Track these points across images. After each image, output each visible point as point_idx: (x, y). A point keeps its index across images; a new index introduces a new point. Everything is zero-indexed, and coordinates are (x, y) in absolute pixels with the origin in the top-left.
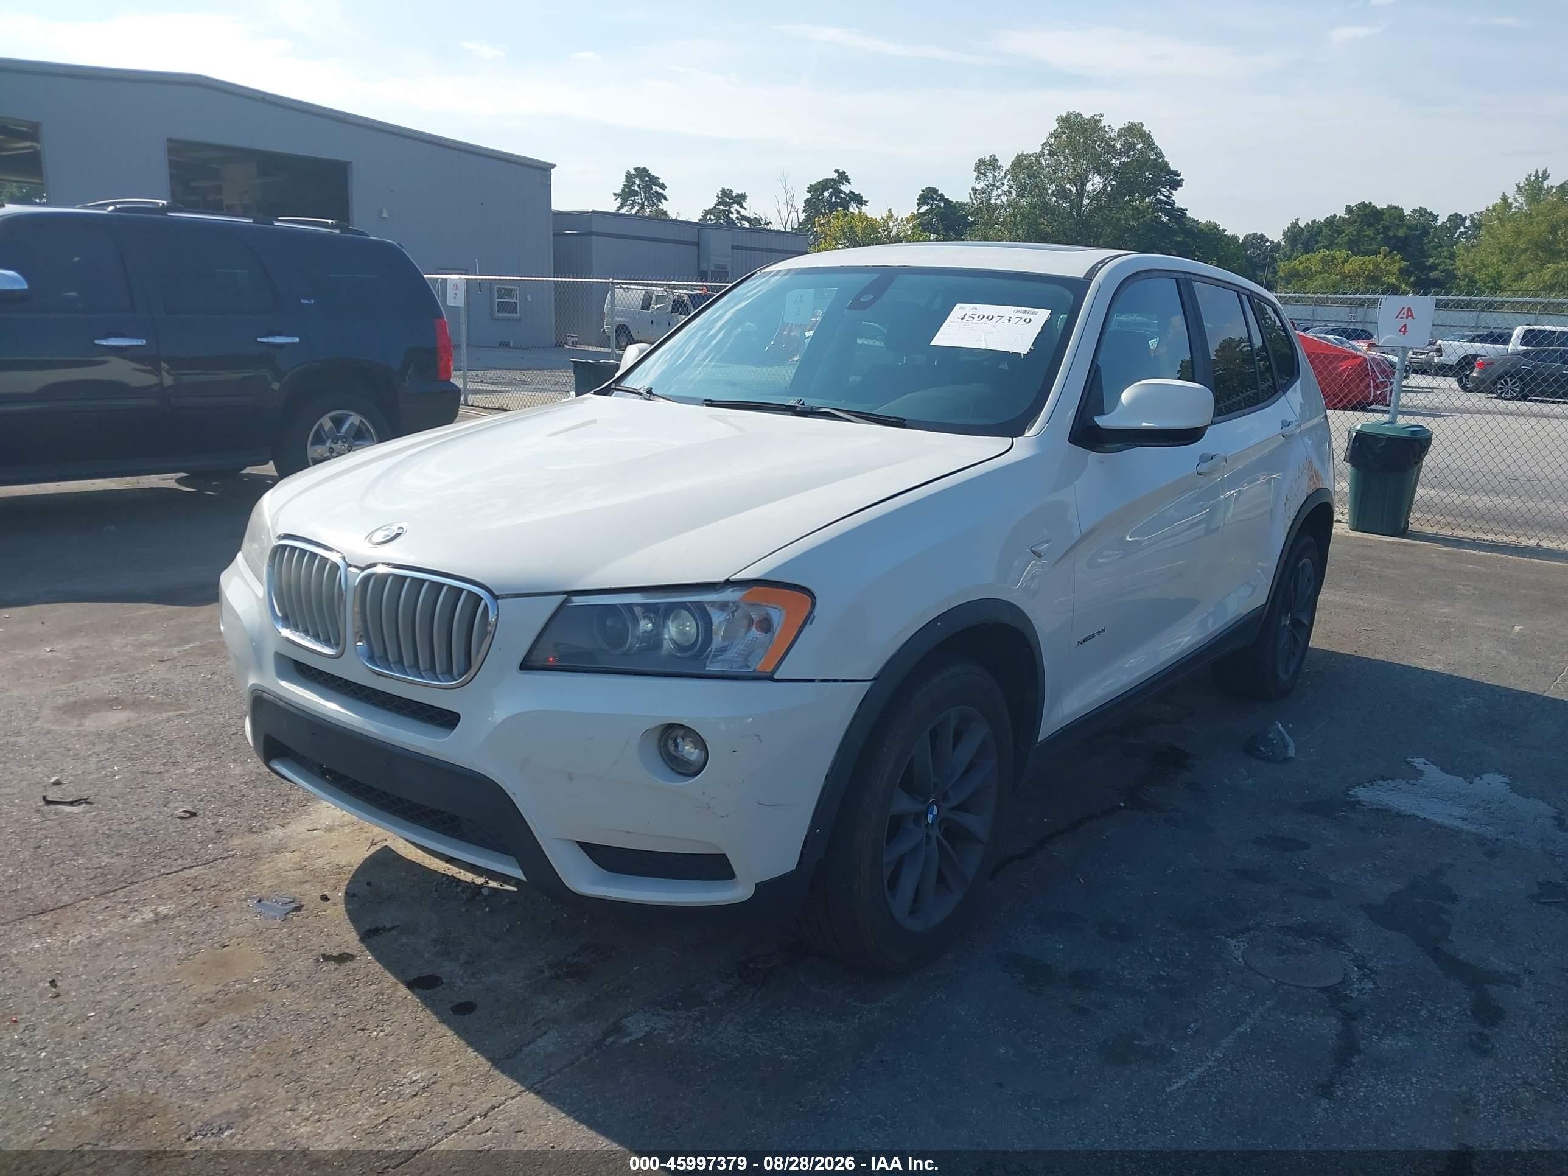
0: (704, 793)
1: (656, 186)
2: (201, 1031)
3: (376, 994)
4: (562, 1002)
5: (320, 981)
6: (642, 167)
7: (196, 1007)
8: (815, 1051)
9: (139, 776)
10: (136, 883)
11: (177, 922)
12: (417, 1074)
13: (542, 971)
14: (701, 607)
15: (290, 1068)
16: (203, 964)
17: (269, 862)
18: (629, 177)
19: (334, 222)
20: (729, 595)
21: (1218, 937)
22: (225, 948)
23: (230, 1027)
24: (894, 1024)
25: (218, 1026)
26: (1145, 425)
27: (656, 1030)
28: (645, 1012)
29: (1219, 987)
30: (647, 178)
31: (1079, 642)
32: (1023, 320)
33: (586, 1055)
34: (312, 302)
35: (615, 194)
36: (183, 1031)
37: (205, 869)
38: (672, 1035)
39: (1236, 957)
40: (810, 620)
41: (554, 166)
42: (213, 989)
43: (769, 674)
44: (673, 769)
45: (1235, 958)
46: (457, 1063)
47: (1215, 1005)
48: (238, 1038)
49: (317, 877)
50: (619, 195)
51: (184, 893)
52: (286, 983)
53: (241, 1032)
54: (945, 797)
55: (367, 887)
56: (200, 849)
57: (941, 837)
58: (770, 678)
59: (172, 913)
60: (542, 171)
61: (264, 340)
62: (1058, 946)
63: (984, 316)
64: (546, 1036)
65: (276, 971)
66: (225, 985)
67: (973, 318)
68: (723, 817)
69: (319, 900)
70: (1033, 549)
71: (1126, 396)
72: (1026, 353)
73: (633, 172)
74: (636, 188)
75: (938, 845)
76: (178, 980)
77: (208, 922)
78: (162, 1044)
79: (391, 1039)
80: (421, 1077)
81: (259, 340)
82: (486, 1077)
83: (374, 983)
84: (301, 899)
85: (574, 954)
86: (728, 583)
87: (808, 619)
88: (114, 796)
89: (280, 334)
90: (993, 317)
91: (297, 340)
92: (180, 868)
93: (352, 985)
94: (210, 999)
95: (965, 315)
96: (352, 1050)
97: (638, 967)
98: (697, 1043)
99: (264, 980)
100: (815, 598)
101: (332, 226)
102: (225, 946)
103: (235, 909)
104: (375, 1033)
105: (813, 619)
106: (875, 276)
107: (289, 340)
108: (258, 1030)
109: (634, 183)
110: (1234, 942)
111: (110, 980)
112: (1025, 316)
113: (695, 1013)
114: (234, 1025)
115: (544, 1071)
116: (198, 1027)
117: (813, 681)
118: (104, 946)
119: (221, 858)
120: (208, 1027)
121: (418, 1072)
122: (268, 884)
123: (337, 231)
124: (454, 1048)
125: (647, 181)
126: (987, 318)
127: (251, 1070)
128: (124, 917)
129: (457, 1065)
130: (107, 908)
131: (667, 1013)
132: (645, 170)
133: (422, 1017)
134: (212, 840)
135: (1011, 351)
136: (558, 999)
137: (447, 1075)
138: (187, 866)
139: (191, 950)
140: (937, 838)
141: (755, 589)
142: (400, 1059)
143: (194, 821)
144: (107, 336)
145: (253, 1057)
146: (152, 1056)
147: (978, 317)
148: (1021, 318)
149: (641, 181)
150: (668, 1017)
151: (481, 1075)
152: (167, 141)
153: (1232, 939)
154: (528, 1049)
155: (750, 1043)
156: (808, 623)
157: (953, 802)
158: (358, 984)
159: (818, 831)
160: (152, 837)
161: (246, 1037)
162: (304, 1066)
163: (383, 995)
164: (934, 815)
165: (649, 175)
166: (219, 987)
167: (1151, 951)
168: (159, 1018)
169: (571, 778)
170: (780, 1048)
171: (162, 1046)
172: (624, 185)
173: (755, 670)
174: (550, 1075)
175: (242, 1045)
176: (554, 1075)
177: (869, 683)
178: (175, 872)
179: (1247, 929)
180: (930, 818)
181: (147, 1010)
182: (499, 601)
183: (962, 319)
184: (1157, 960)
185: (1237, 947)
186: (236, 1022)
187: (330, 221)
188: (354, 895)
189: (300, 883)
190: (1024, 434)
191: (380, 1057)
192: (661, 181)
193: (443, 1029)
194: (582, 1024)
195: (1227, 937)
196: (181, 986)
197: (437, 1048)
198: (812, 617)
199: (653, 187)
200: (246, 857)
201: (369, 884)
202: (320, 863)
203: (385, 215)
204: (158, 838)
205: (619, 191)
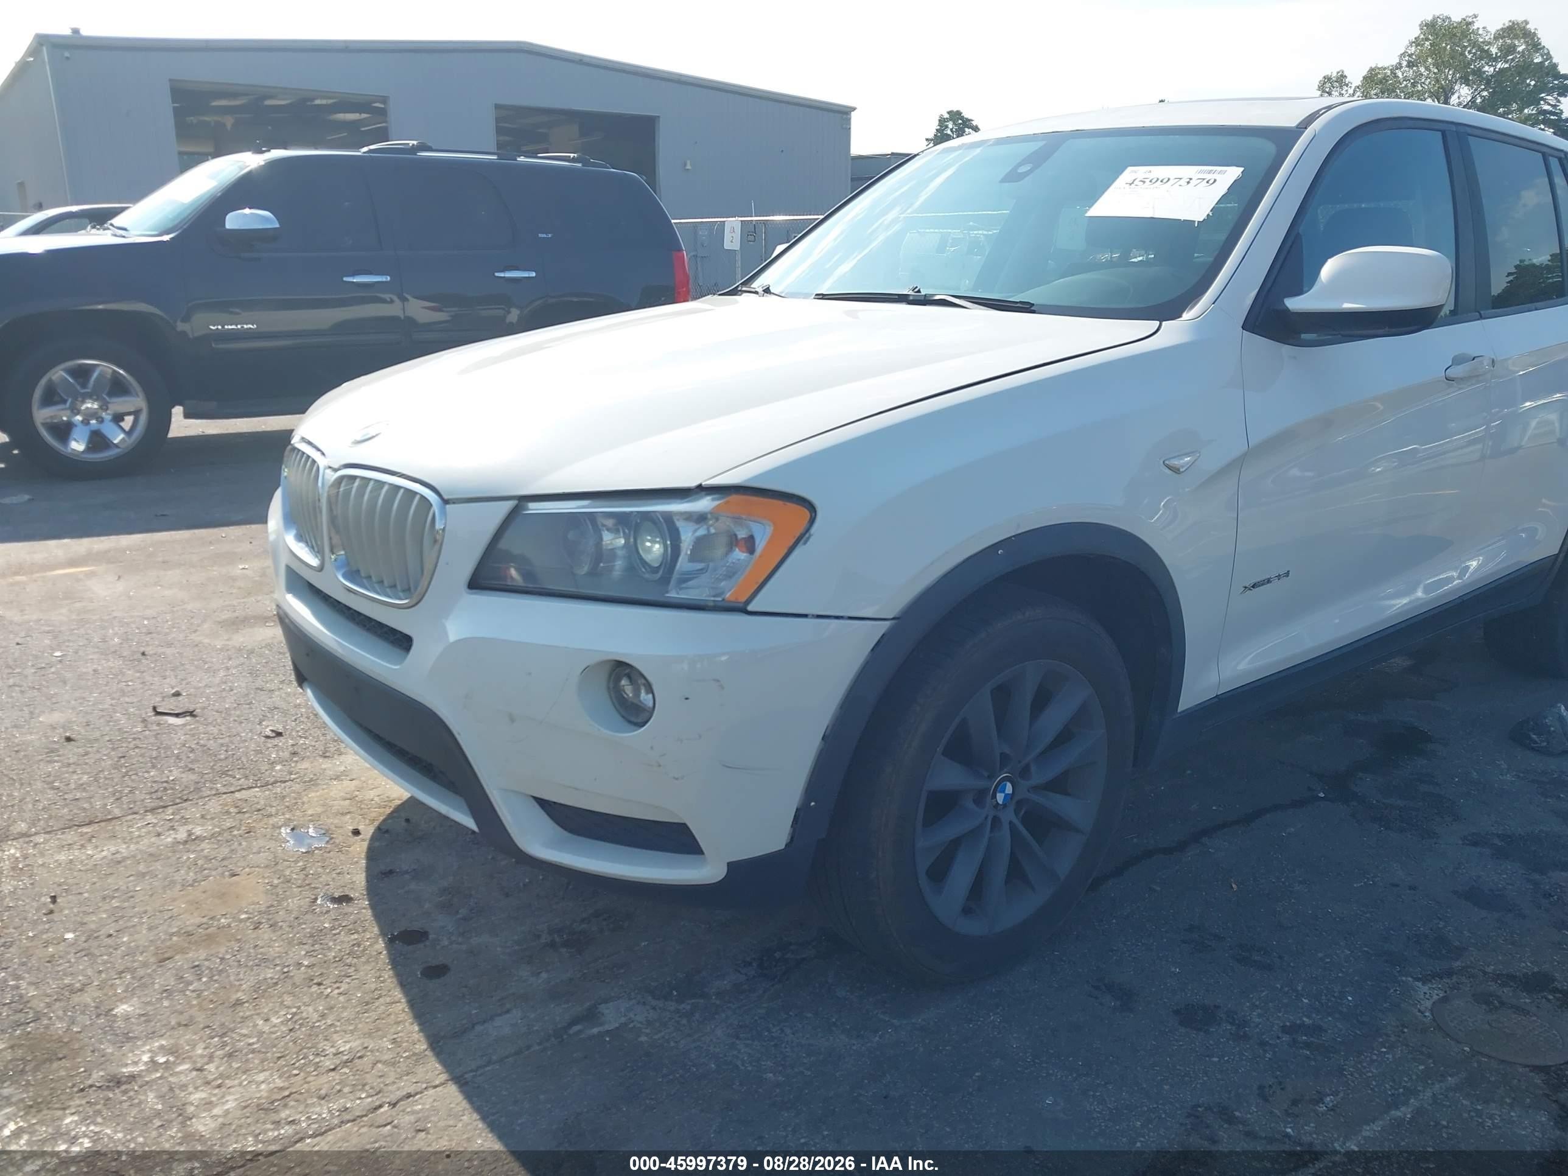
0: (652, 748)
1: (969, 128)
2: (161, 966)
3: (353, 945)
4: (544, 975)
5: (305, 924)
6: (955, 110)
7: (171, 939)
8: (809, 1073)
9: (252, 692)
10: (191, 800)
11: (204, 845)
12: (346, 1044)
13: (539, 937)
14: (668, 518)
15: (223, 1020)
16: (204, 892)
17: (323, 789)
18: (942, 122)
19: (576, 155)
20: (704, 504)
21: (1404, 978)
22: (234, 878)
23: (191, 966)
24: (921, 1049)
25: (179, 964)
26: (1348, 306)
27: (633, 1021)
28: (630, 999)
29: (1384, 1050)
30: (960, 121)
31: (1246, 587)
32: (1206, 181)
33: (539, 1044)
34: (550, 236)
35: (927, 140)
36: (145, 965)
37: (260, 791)
38: (648, 1031)
39: (1422, 1009)
40: (804, 538)
41: (854, 109)
42: (198, 920)
43: (741, 605)
44: (623, 717)
45: (1419, 1011)
46: (395, 1036)
47: (1370, 1074)
48: (190, 978)
49: (361, 809)
50: (931, 140)
51: (228, 814)
52: (270, 923)
53: (199, 972)
54: (1025, 772)
55: (404, 824)
56: (266, 770)
57: (1016, 822)
58: (743, 610)
59: (205, 834)
60: (841, 115)
61: (502, 275)
62: (1173, 969)
63: (1158, 179)
64: (508, 1016)
65: (268, 907)
66: (211, 918)
67: (1144, 182)
68: (677, 779)
69: (350, 834)
70: (1167, 462)
71: (1329, 268)
72: (1201, 220)
73: (946, 116)
74: (949, 132)
75: (1011, 831)
76: (170, 908)
77: (233, 847)
78: (116, 977)
79: (341, 998)
80: (350, 1048)
81: (497, 274)
82: (418, 1058)
83: (357, 932)
84: (334, 831)
85: (583, 921)
86: (702, 490)
87: (802, 538)
88: (220, 710)
89: (517, 269)
90: (1169, 179)
91: (533, 274)
92: (239, 788)
93: (334, 932)
94: (188, 932)
95: (1134, 180)
96: (295, 1007)
97: (646, 943)
98: (672, 1044)
99: (251, 916)
100: (815, 512)
101: (574, 160)
102: (235, 875)
103: (265, 836)
104: (329, 990)
105: (808, 539)
106: (1041, 144)
107: (525, 274)
108: (215, 973)
109: (947, 127)
110: (1425, 989)
111: (108, 901)
112: (1208, 177)
113: (686, 1006)
114: (197, 963)
115: (484, 1058)
116: (160, 962)
117: (805, 616)
118: (123, 864)
119: (281, 782)
120: (169, 964)
121: (348, 1042)
122: (310, 812)
123: (580, 165)
124: (402, 1017)
125: (961, 124)
126: (1162, 181)
127: (183, 1019)
128: (159, 835)
129: (394, 1039)
130: (149, 824)
131: (654, 1003)
132: (959, 113)
133: (386, 977)
134: (283, 761)
135: (1182, 219)
136: (541, 972)
137: (378, 1050)
138: (245, 787)
139: (199, 877)
140: (1010, 823)
141: (734, 498)
142: (339, 1024)
143: (276, 741)
144: (353, 275)
145: (195, 1002)
146: (100, 989)
147: (1151, 181)
148: (1204, 179)
149: (954, 123)
150: (654, 1008)
151: (414, 1054)
152: (495, 108)
153: (1424, 984)
154: (482, 1028)
155: (735, 1053)
156: (802, 542)
157: (1038, 777)
158: (341, 931)
159: (813, 804)
160: (230, 755)
161: (200, 979)
162: (239, 1020)
163: (359, 946)
164: (1006, 795)
165: (962, 118)
166: (205, 920)
167: (1300, 988)
168: (129, 948)
169: (512, 720)
170: (769, 1063)
171: (115, 979)
172: (937, 130)
173: (723, 600)
174: (489, 1063)
175: (191, 988)
176: (494, 1063)
177: (888, 623)
178: (232, 792)
179: (1449, 973)
180: (1000, 797)
181: (123, 938)
182: (448, 506)
183: (1130, 184)
184: (1306, 1001)
185: (1427, 995)
186: (199, 961)
187: (572, 155)
188: (387, 831)
189: (342, 814)
190: (1180, 316)
191: (320, 1019)
192: (974, 123)
193: (398, 994)
194: (552, 1006)
195: (1418, 980)
196: (170, 914)
197: (384, 1015)
198: (807, 535)
199: (966, 129)
200: (305, 782)
201: (407, 820)
202: (372, 794)
203: (689, 167)
204: (235, 756)
205: (931, 136)
